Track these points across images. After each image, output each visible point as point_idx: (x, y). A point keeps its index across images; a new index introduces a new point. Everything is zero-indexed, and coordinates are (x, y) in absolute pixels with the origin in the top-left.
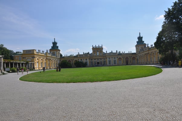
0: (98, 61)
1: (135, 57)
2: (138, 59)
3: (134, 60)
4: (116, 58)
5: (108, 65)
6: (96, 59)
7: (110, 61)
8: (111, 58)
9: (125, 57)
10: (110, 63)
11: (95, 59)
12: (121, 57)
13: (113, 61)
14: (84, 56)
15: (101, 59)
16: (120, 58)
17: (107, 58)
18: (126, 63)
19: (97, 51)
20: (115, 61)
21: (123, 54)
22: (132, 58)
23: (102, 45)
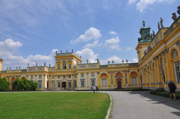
0: (64, 81)
1: (136, 71)
2: (141, 76)
3: (136, 78)
4: (96, 74)
5: (80, 89)
6: (62, 76)
7: (83, 82)
8: (85, 74)
9: (114, 72)
10: (83, 85)
11: (59, 77)
12: (106, 73)
13: (90, 80)
14: (36, 70)
15: (70, 76)
16: (104, 74)
17: (77, 74)
18: (116, 85)
19: (63, 61)
20: (93, 81)
21: (109, 66)
22: (128, 74)
23: (73, 51)
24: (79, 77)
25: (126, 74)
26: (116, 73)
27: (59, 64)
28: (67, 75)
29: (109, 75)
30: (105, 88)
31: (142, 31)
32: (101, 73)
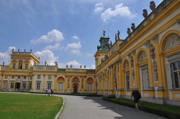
0: (19, 82)
1: (93, 77)
2: (97, 82)
3: (92, 83)
4: (53, 77)
5: (35, 91)
6: (16, 76)
7: (38, 84)
8: (42, 76)
9: (71, 76)
10: (38, 87)
11: (13, 77)
12: (64, 76)
13: (46, 83)
15: (25, 77)
16: (61, 78)
17: (33, 75)
18: (73, 90)
19: (19, 60)
20: (49, 84)
21: (67, 70)
22: (85, 80)
23: (31, 51)
24: (35, 79)
25: (83, 79)
26: (73, 77)
27: (14, 63)
28: (22, 76)
29: (66, 79)
30: (61, 92)
31: (102, 40)
32: (58, 76)
